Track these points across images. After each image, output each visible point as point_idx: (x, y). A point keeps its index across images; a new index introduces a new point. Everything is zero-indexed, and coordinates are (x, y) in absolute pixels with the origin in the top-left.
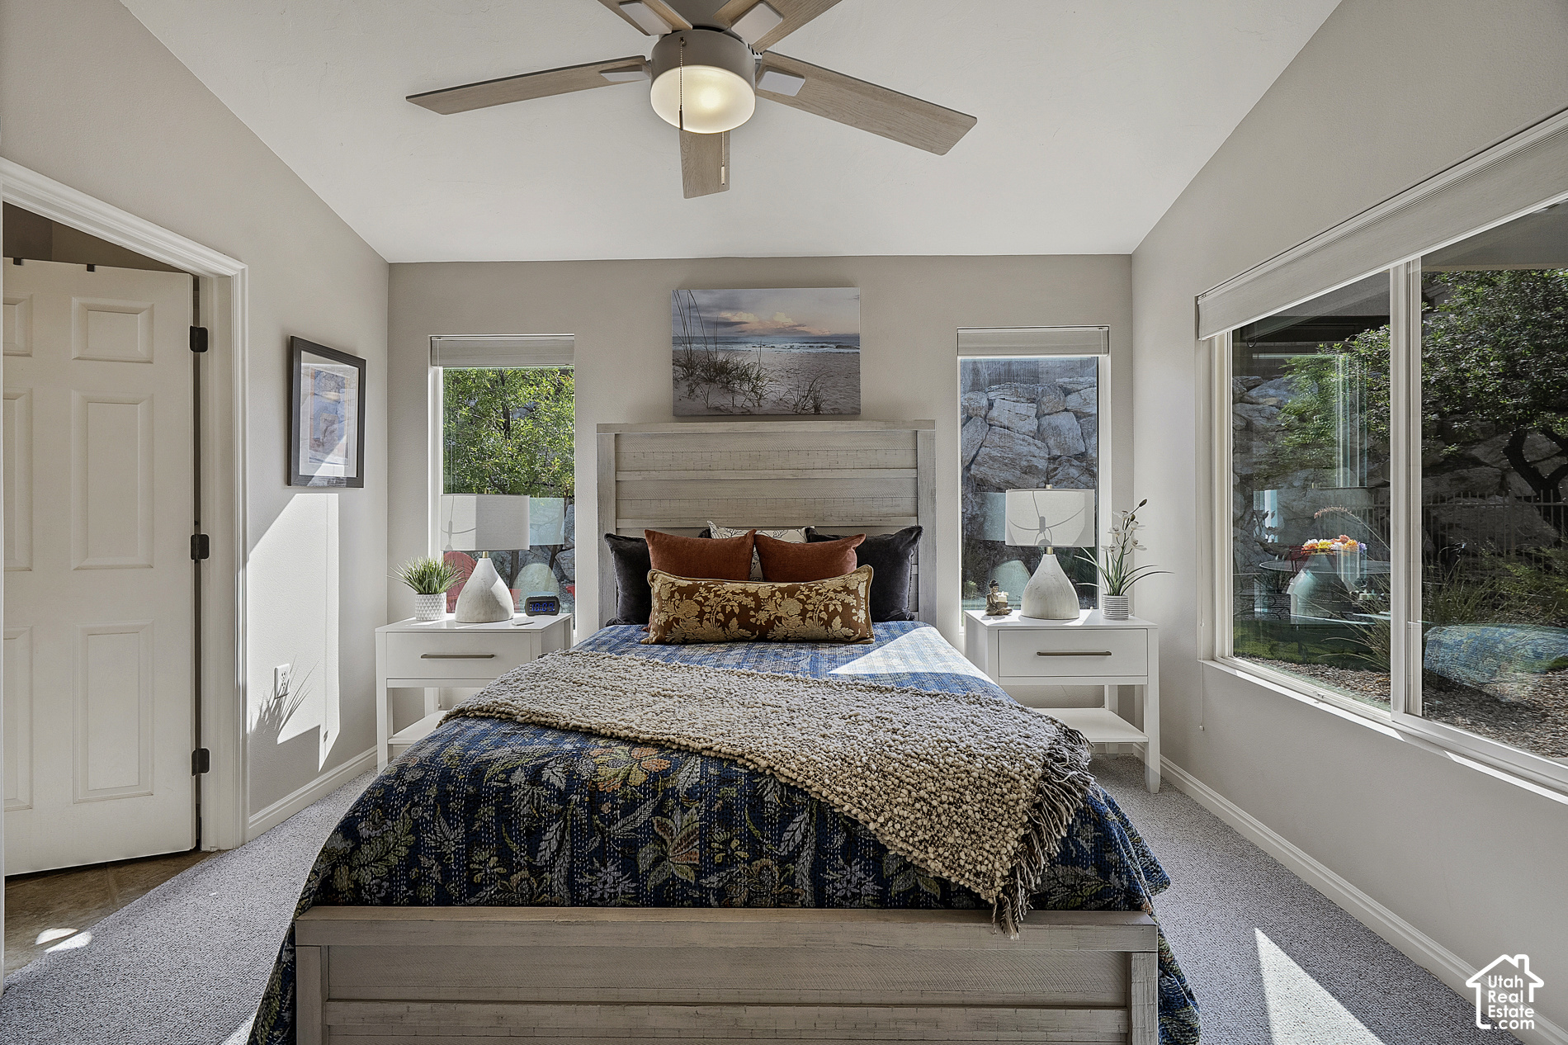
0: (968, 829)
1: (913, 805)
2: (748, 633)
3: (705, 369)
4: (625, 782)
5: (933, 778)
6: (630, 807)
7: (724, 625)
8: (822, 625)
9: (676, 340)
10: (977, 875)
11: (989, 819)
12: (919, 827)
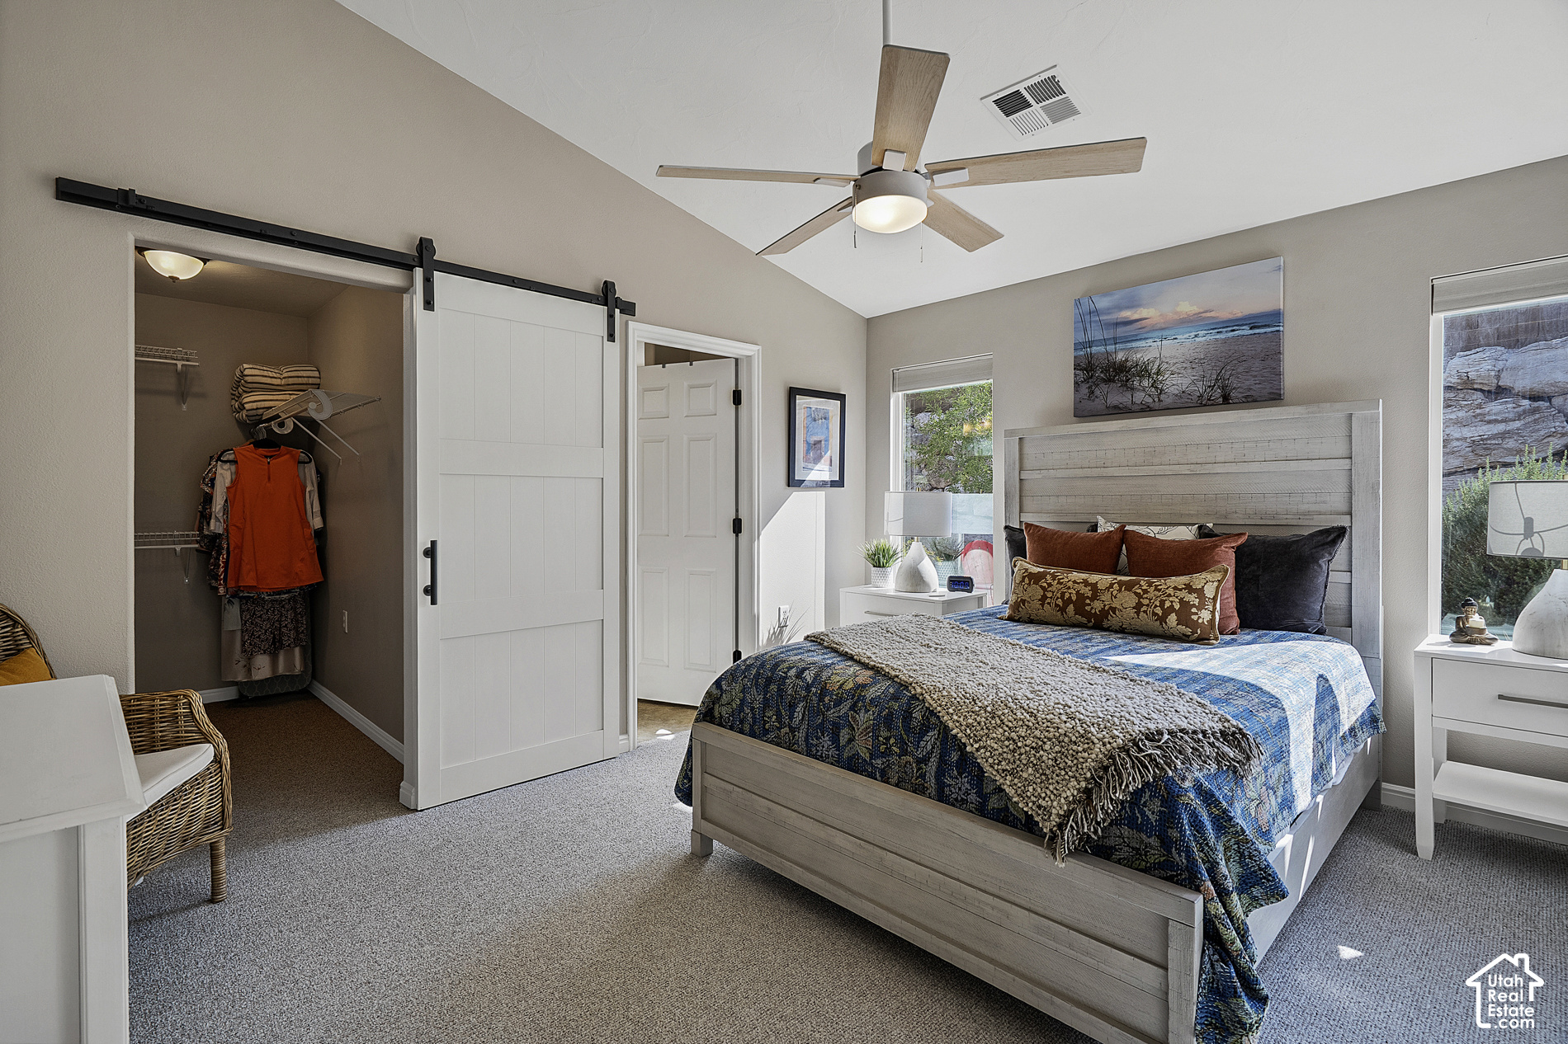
0: (1041, 771)
1: (1004, 741)
2: (1084, 620)
3: (1105, 370)
4: (841, 687)
5: (1028, 726)
6: (838, 703)
7: (1063, 610)
8: (1156, 620)
9: (1078, 346)
10: (1039, 807)
11: (1059, 768)
12: (1005, 759)
